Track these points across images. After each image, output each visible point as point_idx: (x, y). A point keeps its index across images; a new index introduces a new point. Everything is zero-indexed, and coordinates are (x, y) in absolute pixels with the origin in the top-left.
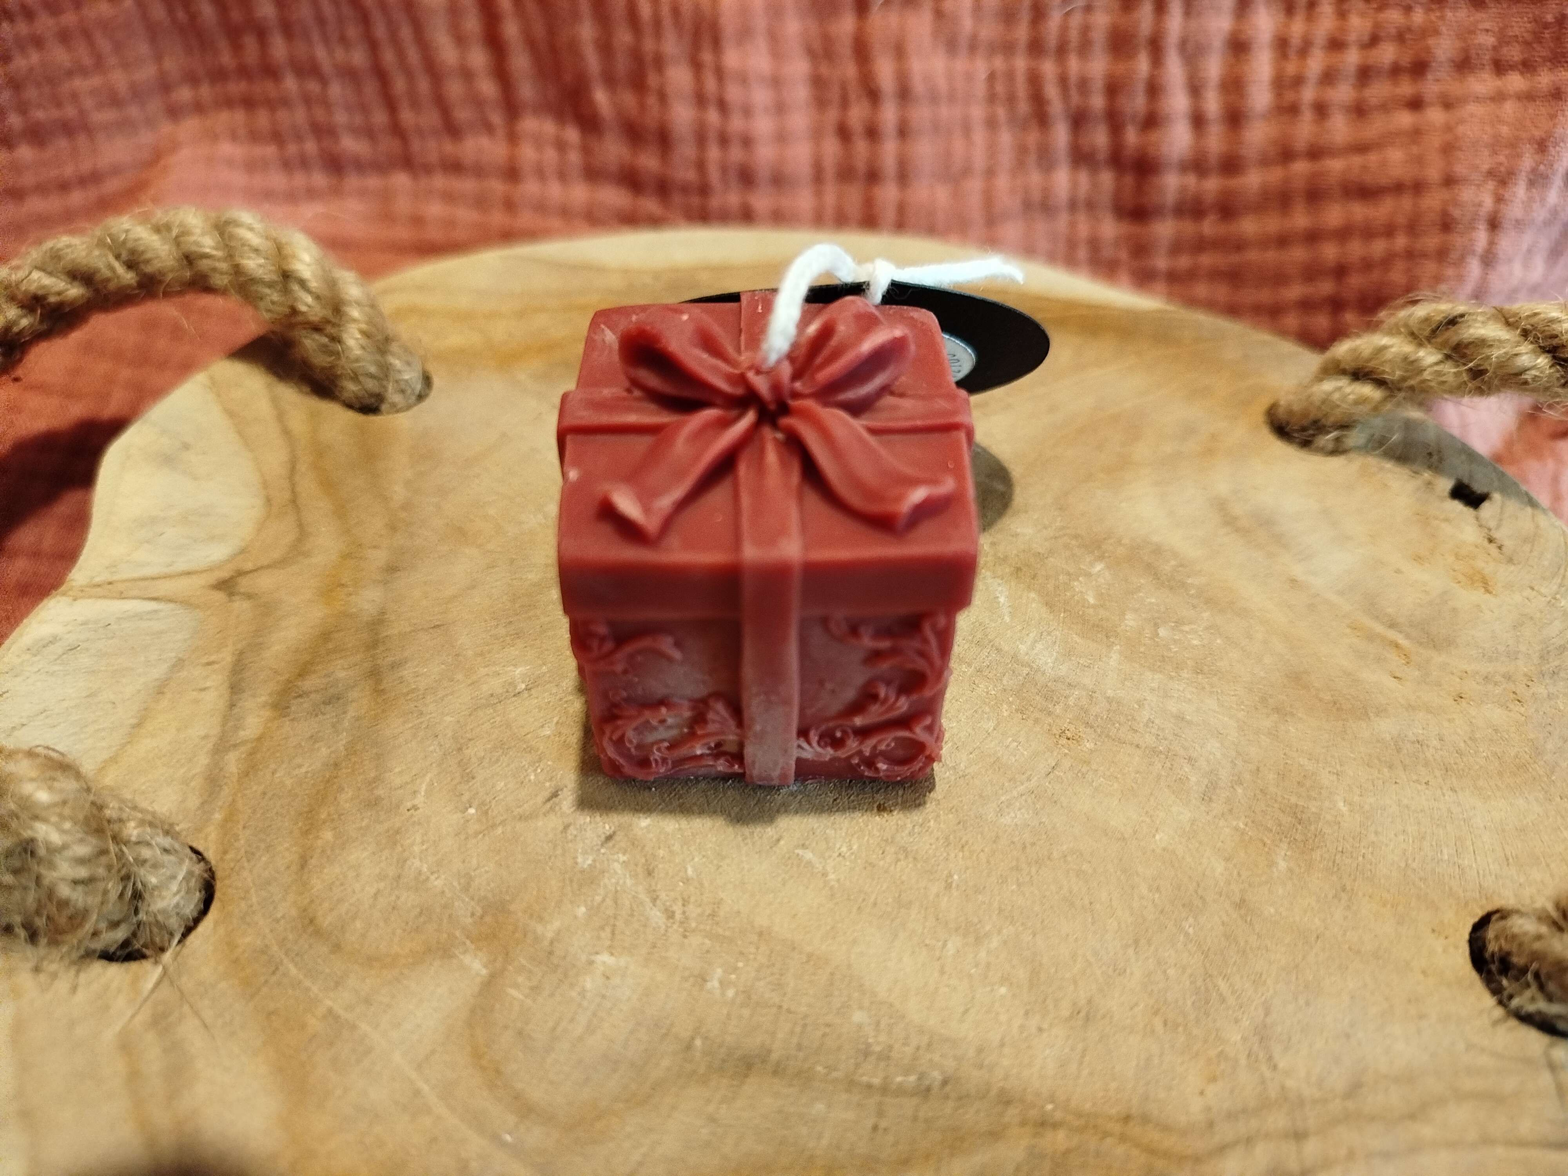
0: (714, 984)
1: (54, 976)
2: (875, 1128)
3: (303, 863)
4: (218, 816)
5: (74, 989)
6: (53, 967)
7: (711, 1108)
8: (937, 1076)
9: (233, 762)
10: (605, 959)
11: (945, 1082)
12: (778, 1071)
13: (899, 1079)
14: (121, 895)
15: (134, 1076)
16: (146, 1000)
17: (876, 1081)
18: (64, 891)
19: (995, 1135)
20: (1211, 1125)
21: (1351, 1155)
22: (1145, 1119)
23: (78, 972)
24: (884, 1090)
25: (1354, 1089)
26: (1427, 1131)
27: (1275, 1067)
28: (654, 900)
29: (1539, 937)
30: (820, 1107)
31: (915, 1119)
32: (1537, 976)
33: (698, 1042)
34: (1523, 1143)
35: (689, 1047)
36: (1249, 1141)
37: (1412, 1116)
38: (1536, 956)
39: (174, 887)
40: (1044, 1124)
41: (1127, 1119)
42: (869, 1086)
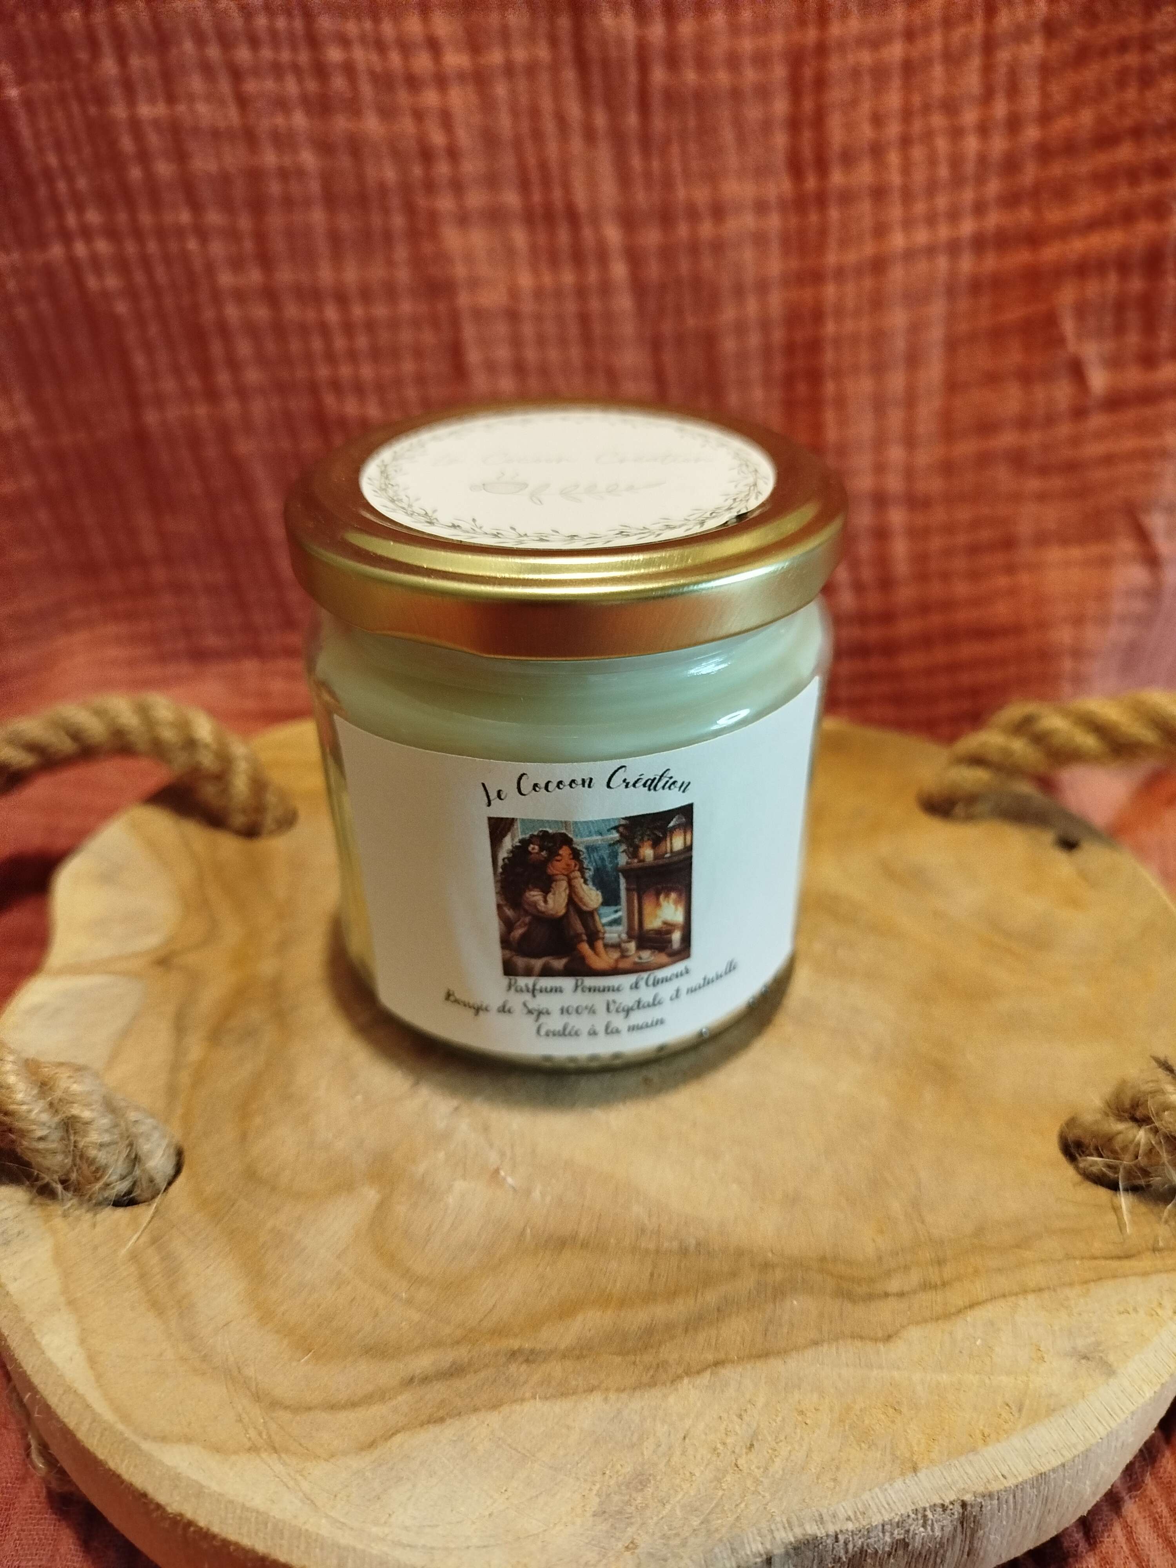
0: (536, 1194)
1: (78, 1219)
2: (652, 1275)
3: (244, 1137)
4: (179, 1111)
5: (94, 1225)
6: (77, 1213)
7: (540, 1269)
8: (693, 1242)
9: (185, 1078)
10: (460, 1185)
11: (698, 1244)
12: (585, 1245)
13: (666, 1244)
14: (127, 1156)
15: (143, 1276)
16: (146, 1228)
17: (652, 1246)
18: (92, 1152)
19: (734, 1274)
20: (880, 1259)
21: (976, 1272)
22: (835, 1259)
23: (95, 1215)
24: (657, 1252)
25: (979, 1231)
26: (1028, 1254)
27: (923, 1222)
28: (491, 1146)
29: (1096, 1122)
30: (614, 1265)
31: (679, 1267)
32: (1097, 1149)
33: (528, 1231)
34: (1094, 1258)
35: (523, 1233)
36: (906, 1268)
37: (1018, 1246)
38: (1095, 1135)
39: (160, 1152)
40: (766, 1266)
41: (823, 1259)
42: (647, 1251)
